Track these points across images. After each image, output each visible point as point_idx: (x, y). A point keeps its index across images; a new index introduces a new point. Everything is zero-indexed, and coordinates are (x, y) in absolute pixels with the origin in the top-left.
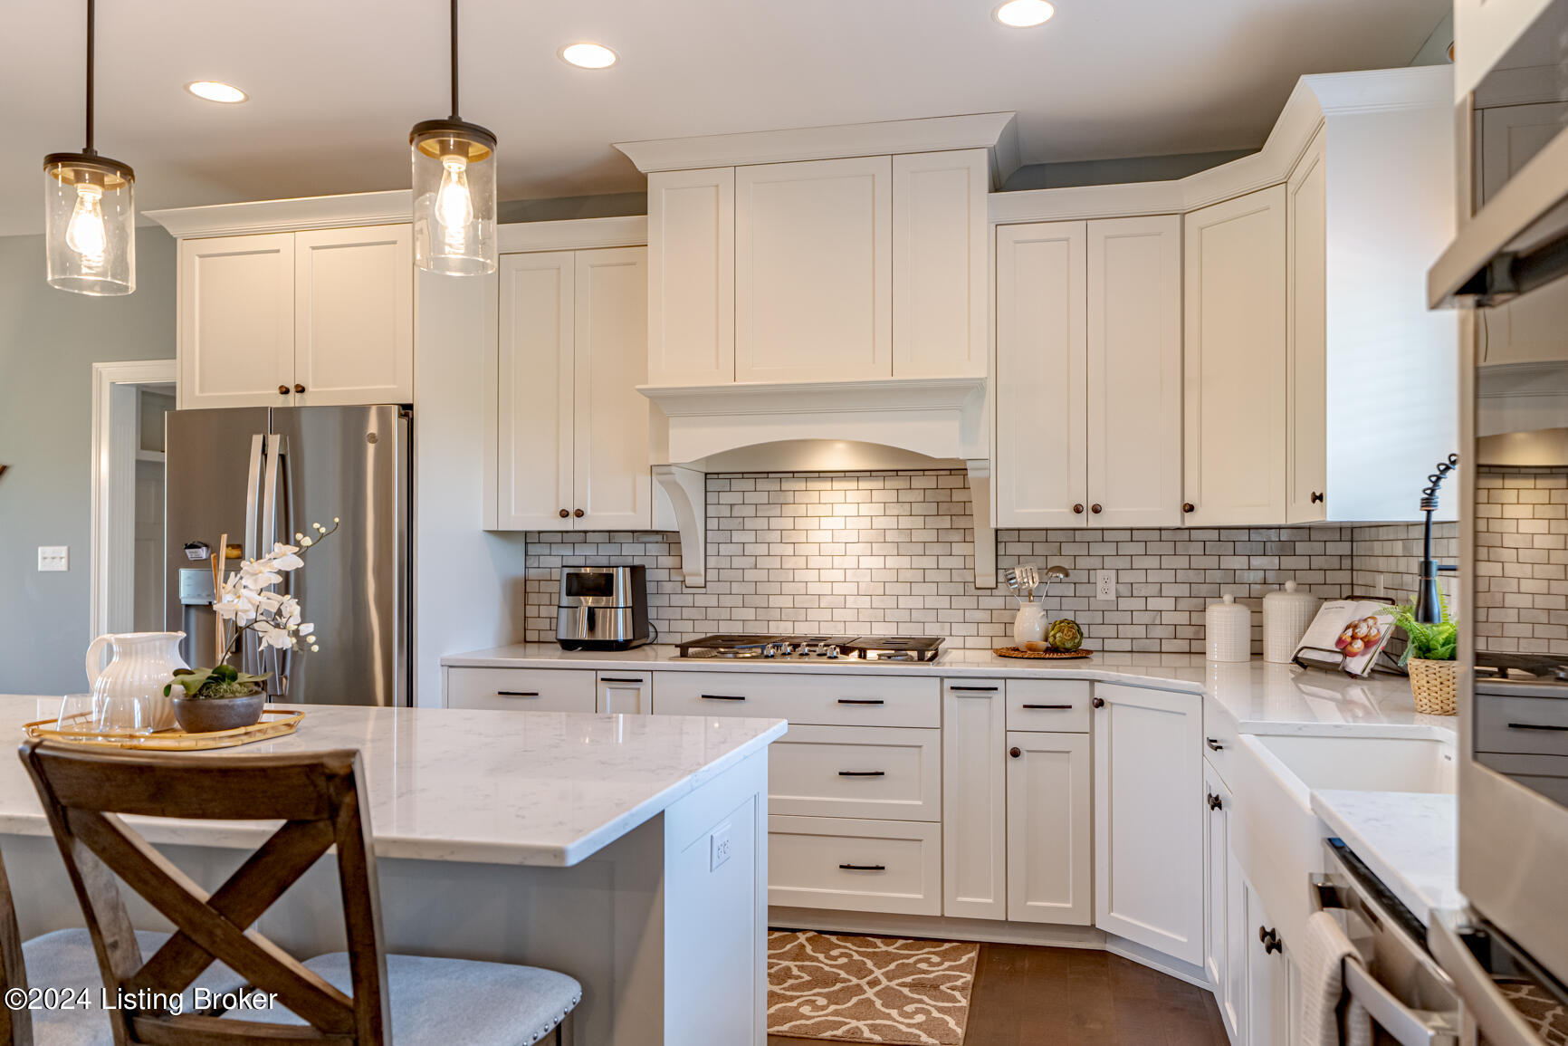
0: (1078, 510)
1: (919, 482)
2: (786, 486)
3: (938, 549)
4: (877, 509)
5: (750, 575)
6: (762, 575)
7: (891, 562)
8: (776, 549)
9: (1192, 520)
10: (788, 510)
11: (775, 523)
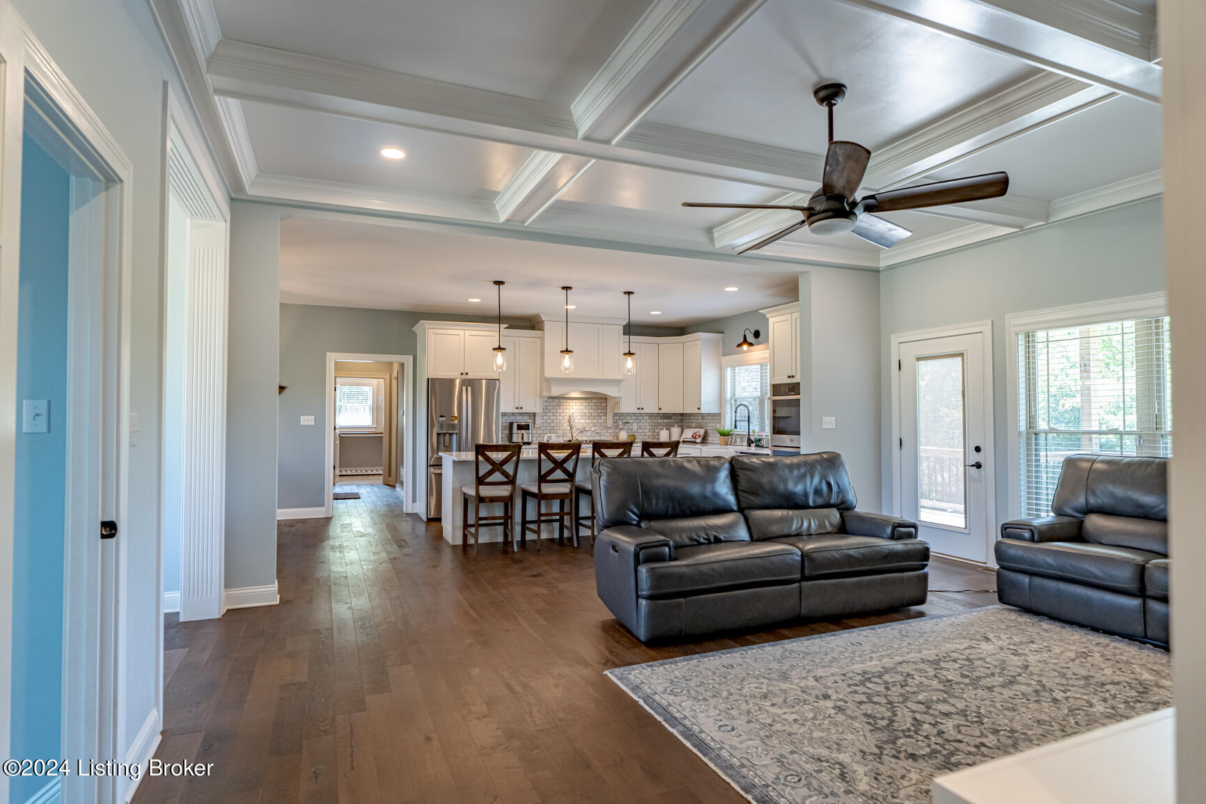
0: (639, 409)
1: (594, 401)
2: (561, 401)
3: (598, 418)
4: (583, 408)
5: (552, 425)
6: (555, 425)
7: (587, 421)
8: (558, 418)
9: (660, 412)
10: (561, 407)
11: (558, 411)
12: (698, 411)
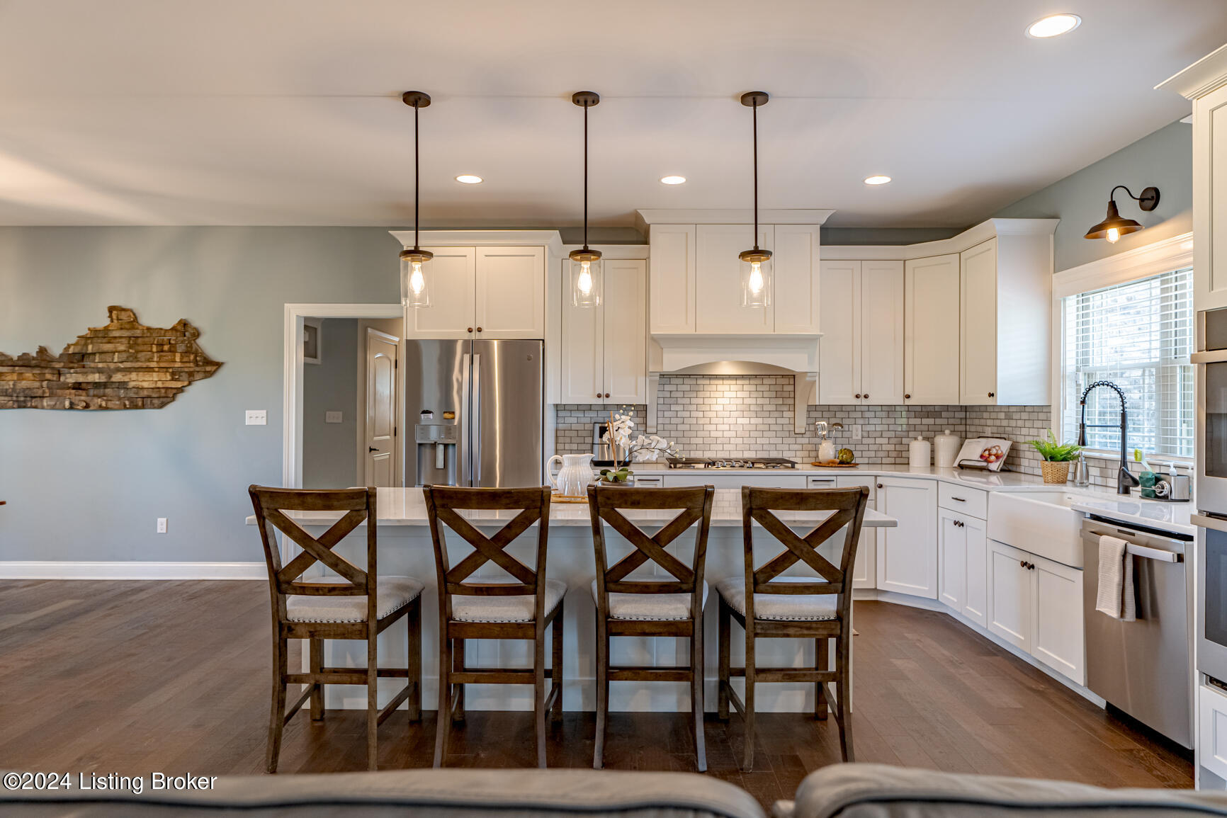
0: (857, 396)
1: (766, 381)
2: (699, 382)
3: (776, 414)
4: (746, 394)
5: (680, 427)
6: (687, 427)
7: (753, 421)
8: (694, 414)
9: (908, 402)
10: (700, 394)
11: (694, 401)
12: (989, 401)
